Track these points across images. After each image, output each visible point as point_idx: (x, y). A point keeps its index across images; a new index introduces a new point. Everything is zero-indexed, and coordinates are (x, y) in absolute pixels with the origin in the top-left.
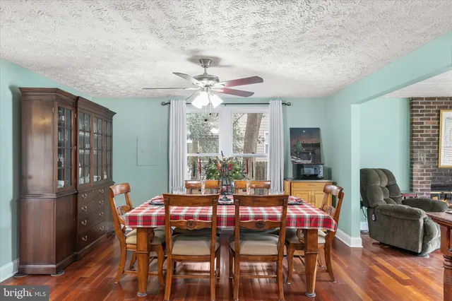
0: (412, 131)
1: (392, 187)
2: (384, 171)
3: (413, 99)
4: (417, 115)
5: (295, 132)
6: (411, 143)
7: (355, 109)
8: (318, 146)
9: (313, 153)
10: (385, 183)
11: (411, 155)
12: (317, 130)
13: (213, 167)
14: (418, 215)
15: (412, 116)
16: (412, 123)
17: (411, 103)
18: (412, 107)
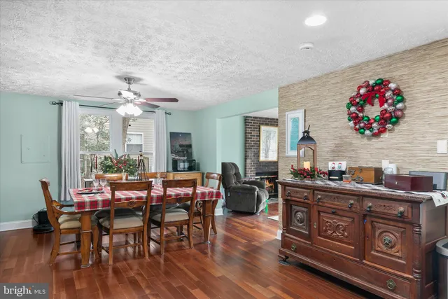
0: (246, 138)
1: (237, 174)
2: (233, 164)
3: (246, 117)
4: (249, 128)
5: (174, 136)
6: (245, 146)
7: (219, 122)
8: (190, 146)
9: (187, 151)
10: (234, 172)
11: (246, 154)
12: (190, 134)
13: (110, 163)
14: (254, 189)
15: (246, 128)
16: (246, 133)
17: (245, 120)
18: (246, 123)
